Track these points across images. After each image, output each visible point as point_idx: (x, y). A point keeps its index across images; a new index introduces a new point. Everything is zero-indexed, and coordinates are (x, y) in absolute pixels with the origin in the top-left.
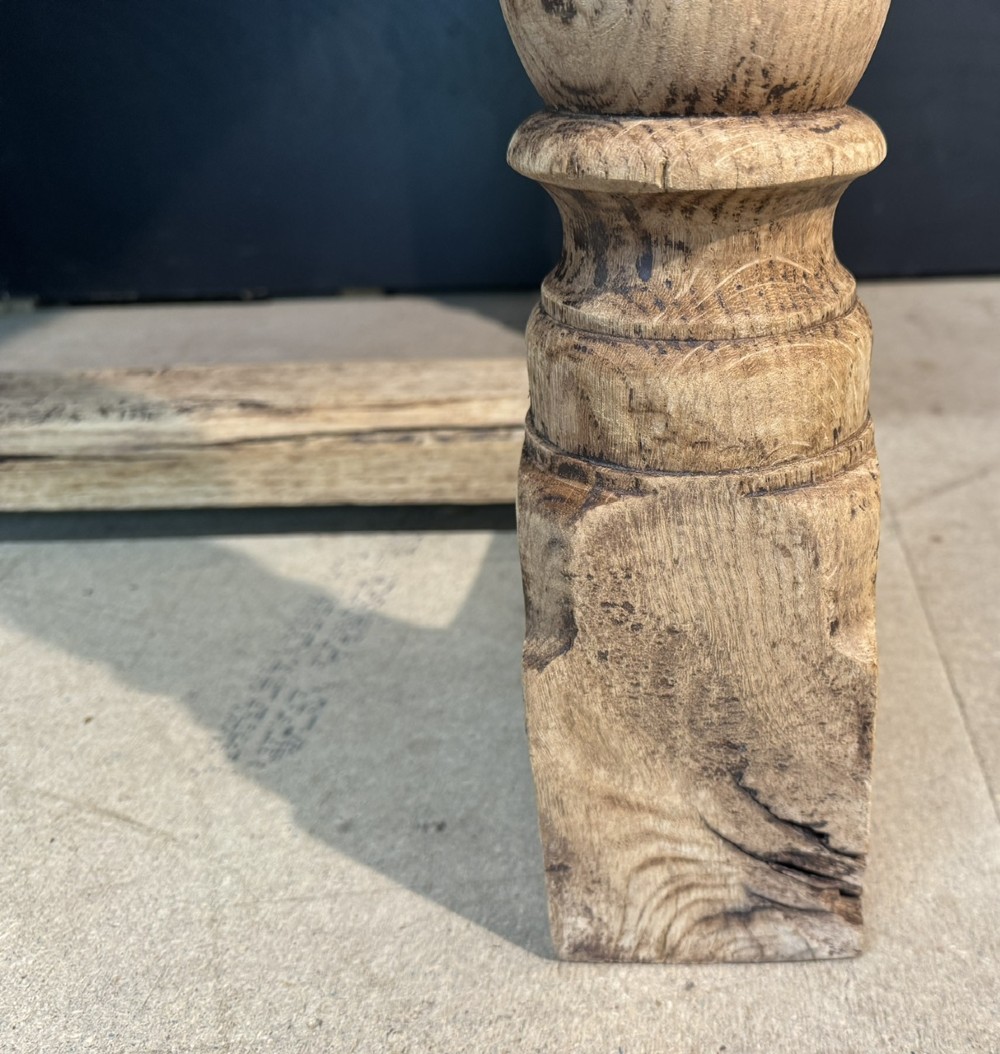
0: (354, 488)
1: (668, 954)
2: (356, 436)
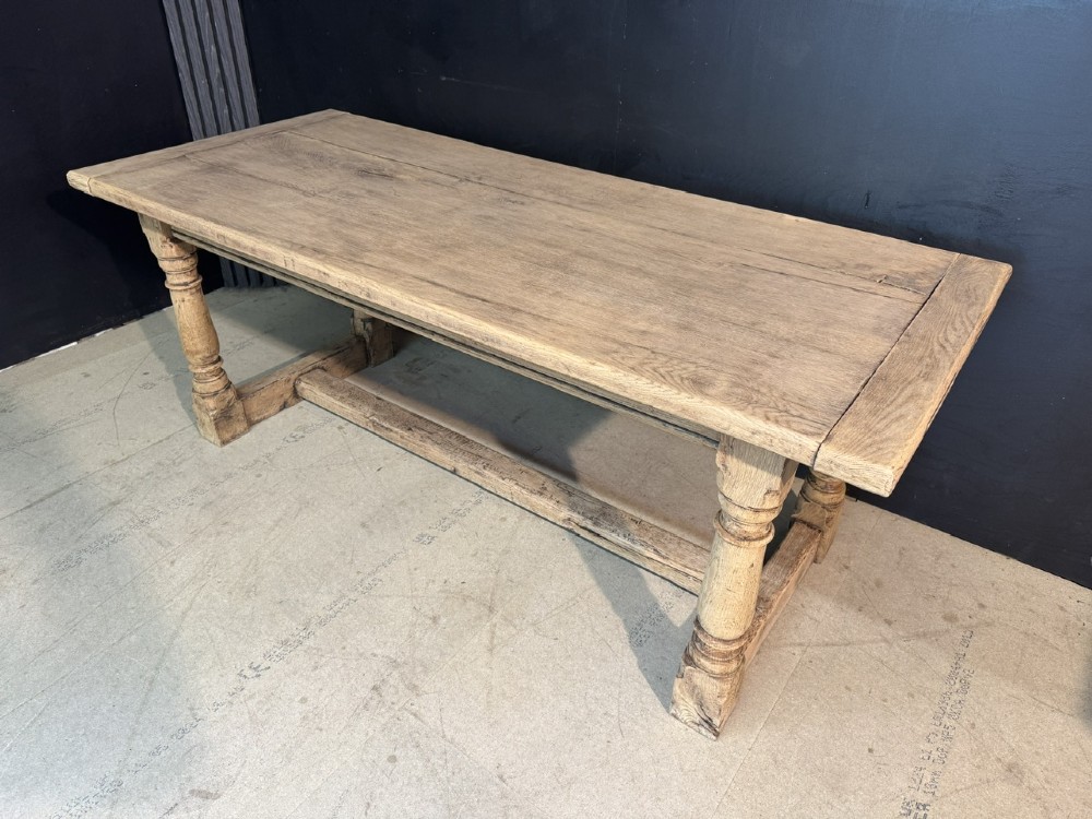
0: (672, 577)
1: (686, 723)
2: (676, 570)
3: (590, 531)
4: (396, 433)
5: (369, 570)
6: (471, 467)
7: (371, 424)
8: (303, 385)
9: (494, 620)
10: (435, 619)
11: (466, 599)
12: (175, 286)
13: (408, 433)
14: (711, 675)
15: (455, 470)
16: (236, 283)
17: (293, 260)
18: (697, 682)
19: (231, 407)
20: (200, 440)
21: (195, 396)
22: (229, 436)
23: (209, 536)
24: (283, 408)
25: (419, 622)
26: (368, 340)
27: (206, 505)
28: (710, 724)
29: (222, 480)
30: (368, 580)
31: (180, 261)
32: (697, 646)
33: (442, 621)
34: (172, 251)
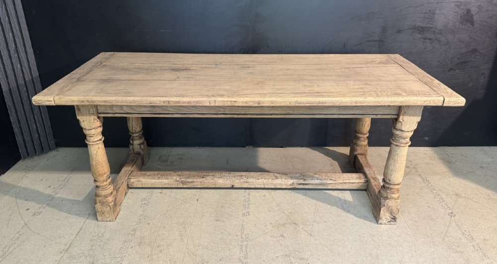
0: (340, 187)
2: (341, 183)
3: (303, 184)
4: (197, 182)
5: (239, 233)
6: (242, 181)
7: (181, 184)
8: (132, 180)
9: (301, 227)
10: (282, 236)
11: (284, 225)
12: (95, 142)
13: (204, 179)
14: (395, 199)
15: (233, 186)
16: (28, 155)
17: (215, 101)
18: (390, 204)
19: (116, 199)
20: (100, 223)
21: (100, 198)
22: (116, 215)
23: (158, 254)
24: (125, 195)
25: (278, 239)
26: (142, 153)
27: (140, 244)
28: (394, 219)
29: (133, 233)
30: (244, 236)
31: (99, 128)
32: (388, 191)
33: (285, 235)
34: (98, 123)
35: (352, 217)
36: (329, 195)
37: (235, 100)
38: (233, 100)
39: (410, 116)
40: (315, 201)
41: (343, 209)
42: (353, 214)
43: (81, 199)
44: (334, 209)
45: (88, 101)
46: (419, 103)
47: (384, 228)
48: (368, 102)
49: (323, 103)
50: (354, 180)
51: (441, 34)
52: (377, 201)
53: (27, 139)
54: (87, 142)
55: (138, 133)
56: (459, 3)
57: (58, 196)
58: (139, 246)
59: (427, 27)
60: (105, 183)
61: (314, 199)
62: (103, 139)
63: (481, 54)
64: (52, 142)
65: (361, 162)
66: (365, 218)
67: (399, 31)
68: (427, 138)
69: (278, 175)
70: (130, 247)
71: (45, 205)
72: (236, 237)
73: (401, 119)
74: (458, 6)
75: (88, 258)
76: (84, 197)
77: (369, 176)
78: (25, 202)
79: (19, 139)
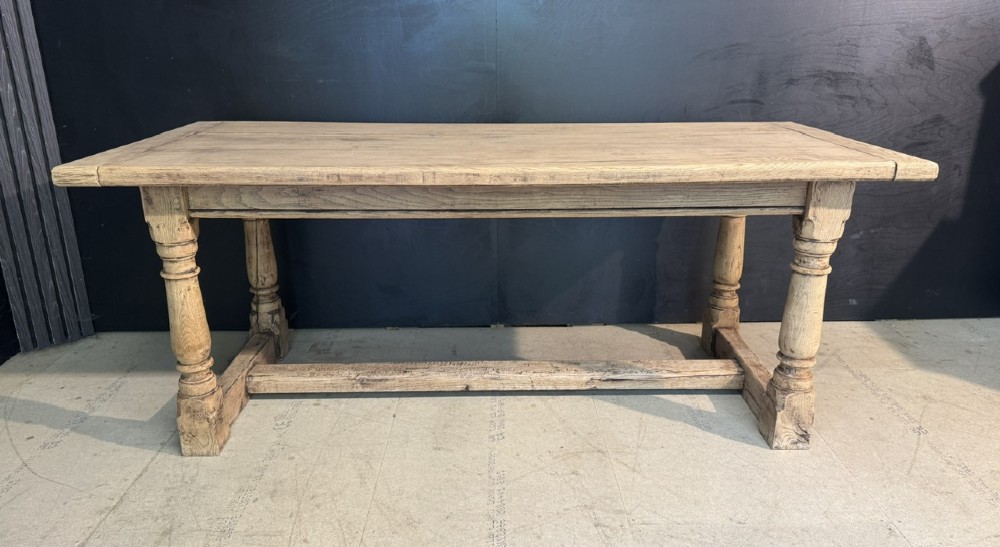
0: (687, 385)
1: (787, 448)
3: (613, 380)
4: (393, 380)
5: (484, 470)
6: (486, 376)
7: (358, 385)
8: (256, 379)
9: (613, 456)
10: (575, 473)
11: (577, 454)
12: (182, 274)
13: (406, 375)
14: (805, 392)
15: (467, 387)
16: (35, 345)
17: (434, 173)
18: (795, 404)
19: (221, 407)
20: (187, 459)
21: (189, 402)
22: (222, 441)
23: (312, 511)
24: (241, 409)
25: (567, 479)
26: (277, 333)
27: (273, 494)
28: (805, 436)
29: (259, 474)
30: (494, 475)
31: (191, 245)
32: (790, 376)
33: (581, 472)
34: (188, 233)
35: (717, 437)
36: (665, 401)
37: (476, 172)
38: (470, 171)
39: (830, 207)
40: (638, 414)
41: (698, 425)
42: (719, 433)
43: (146, 418)
44: (679, 426)
45: (169, 175)
46: (847, 175)
47: (784, 457)
48: (745, 173)
49: (654, 176)
50: (717, 371)
51: (871, 86)
52: (768, 400)
53: (35, 307)
54: (163, 276)
55: (268, 288)
56: (904, 25)
57: (96, 414)
58: (272, 497)
59: (844, 73)
60: (199, 368)
61: (636, 410)
62: (198, 271)
63: (951, 125)
64: (87, 319)
65: (728, 339)
66: (744, 439)
67: (791, 82)
68: (854, 302)
69: (559, 365)
70: (252, 499)
71: (67, 430)
72: (478, 477)
73: (810, 216)
74: (902, 31)
75: (160, 521)
76: (153, 415)
77: (747, 362)
78: (26, 426)
79: (16, 307)
